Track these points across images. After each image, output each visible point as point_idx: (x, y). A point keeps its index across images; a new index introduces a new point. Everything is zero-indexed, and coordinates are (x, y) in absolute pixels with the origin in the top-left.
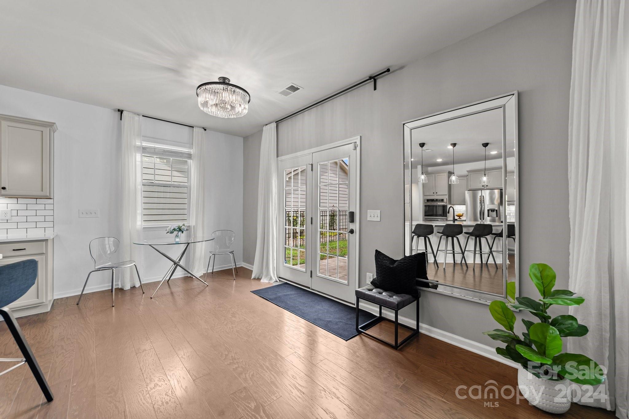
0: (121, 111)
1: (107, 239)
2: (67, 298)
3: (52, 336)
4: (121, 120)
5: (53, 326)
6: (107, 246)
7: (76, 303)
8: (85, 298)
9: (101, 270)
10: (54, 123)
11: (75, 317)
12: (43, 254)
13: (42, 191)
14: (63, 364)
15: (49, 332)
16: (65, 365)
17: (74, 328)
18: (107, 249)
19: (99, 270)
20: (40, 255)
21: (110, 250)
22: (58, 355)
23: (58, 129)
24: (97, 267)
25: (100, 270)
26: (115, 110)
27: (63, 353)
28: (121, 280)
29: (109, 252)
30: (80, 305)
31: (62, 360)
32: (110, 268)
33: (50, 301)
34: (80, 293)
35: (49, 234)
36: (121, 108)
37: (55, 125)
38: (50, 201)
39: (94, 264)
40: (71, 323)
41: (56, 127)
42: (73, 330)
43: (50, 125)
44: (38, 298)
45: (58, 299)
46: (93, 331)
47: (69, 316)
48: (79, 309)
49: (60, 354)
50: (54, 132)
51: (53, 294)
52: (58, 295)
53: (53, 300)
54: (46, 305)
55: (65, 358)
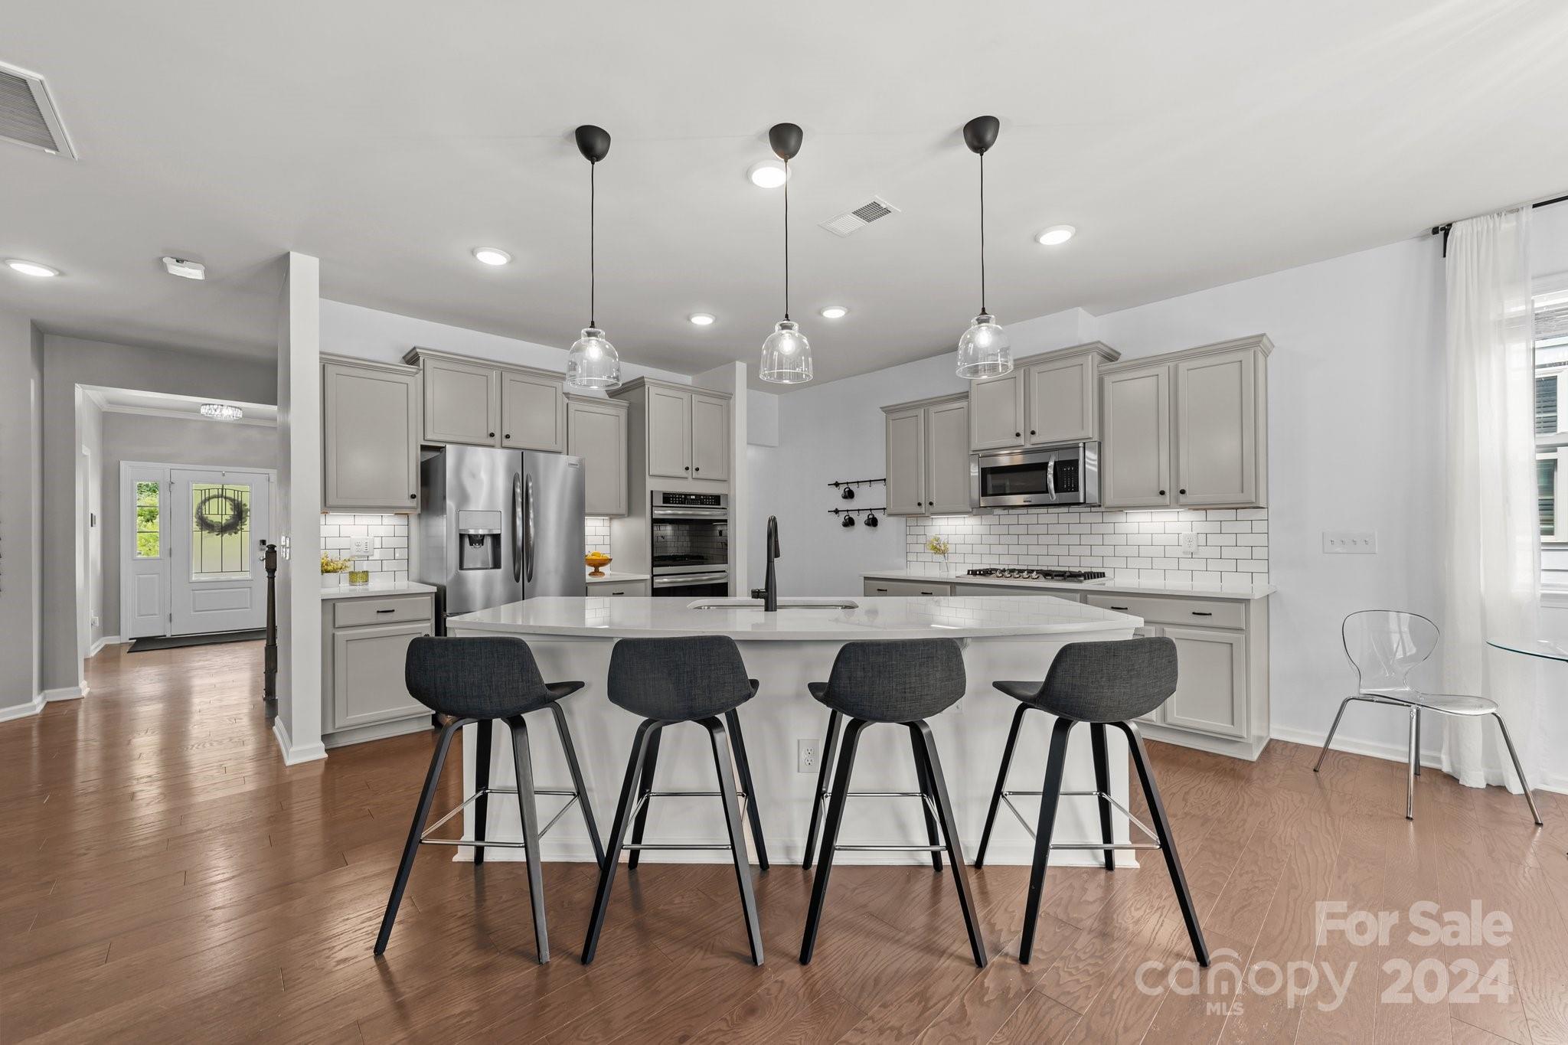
0: (1442, 229)
1: (1393, 615)
2: (1297, 746)
3: (1245, 821)
4: (1445, 256)
5: (1253, 799)
6: (1395, 638)
7: (1312, 766)
8: (1338, 762)
9: (1377, 702)
10: (1263, 335)
11: (1302, 800)
12: (1239, 630)
13: (1242, 492)
14: (1247, 898)
15: (1242, 808)
16: (1250, 904)
17: (1292, 827)
18: (1395, 646)
19: (1369, 698)
20: (1232, 631)
21: (1405, 652)
22: (1243, 872)
23: (1276, 345)
24: (1364, 691)
25: (1372, 701)
26: (1423, 237)
27: (1253, 871)
28: (1450, 748)
29: (1400, 655)
30: (1322, 774)
31: (1247, 890)
32: (1405, 704)
33: (1260, 739)
34: (1322, 745)
35: (1257, 589)
36: (1440, 222)
37: (1265, 340)
38: (1262, 514)
39: (1357, 679)
40: (1288, 810)
41: (1268, 345)
42: (1289, 829)
43: (1255, 344)
44: (1233, 724)
45: (1278, 741)
46: (1334, 858)
47: (1289, 790)
48: (1320, 785)
49: (1247, 872)
50: (1266, 356)
51: (1269, 725)
52: (1280, 732)
53: (1268, 739)
54: (1249, 746)
55: (1256, 887)
